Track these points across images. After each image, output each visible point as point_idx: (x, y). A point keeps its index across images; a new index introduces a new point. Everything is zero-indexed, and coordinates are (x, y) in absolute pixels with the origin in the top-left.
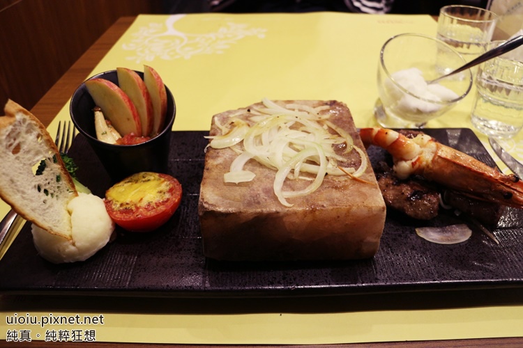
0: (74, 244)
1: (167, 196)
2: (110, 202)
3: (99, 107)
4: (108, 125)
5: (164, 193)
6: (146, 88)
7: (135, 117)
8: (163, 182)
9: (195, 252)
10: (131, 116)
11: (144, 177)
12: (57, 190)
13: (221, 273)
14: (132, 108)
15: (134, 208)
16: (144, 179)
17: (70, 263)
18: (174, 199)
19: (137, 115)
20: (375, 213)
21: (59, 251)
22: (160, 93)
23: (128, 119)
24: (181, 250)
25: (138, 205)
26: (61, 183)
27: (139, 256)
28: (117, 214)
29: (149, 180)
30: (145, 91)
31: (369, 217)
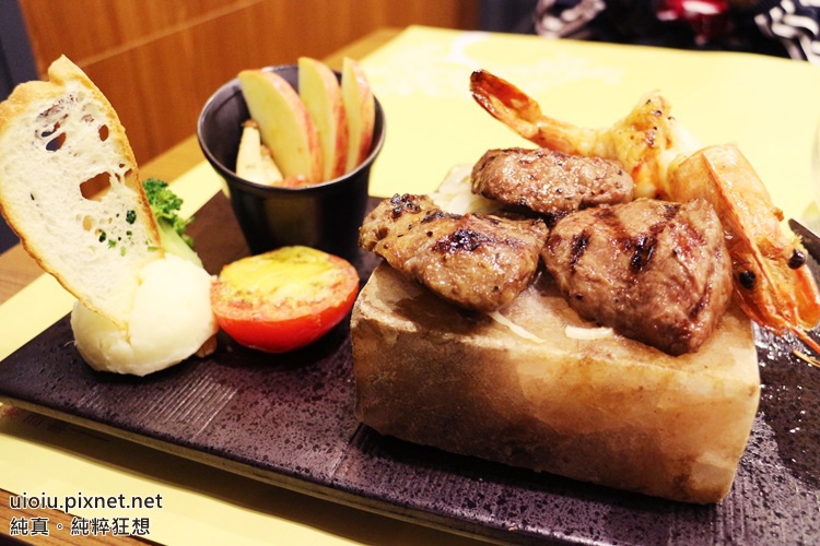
0: (128, 341)
1: (326, 293)
2: (221, 284)
3: (254, 121)
4: (262, 154)
5: (322, 288)
6: (342, 99)
7: (311, 147)
8: (329, 268)
9: (345, 409)
10: (305, 145)
11: (298, 256)
12: (124, 237)
13: (376, 459)
14: (309, 129)
15: (255, 302)
16: (297, 260)
17: (118, 375)
18: (334, 300)
19: (315, 145)
20: (729, 395)
21: (101, 346)
22: (362, 108)
23: (300, 150)
24: (320, 398)
25: (265, 299)
26: (134, 225)
27: (240, 392)
28: (222, 305)
29: (305, 262)
30: (339, 104)
31: (714, 404)
